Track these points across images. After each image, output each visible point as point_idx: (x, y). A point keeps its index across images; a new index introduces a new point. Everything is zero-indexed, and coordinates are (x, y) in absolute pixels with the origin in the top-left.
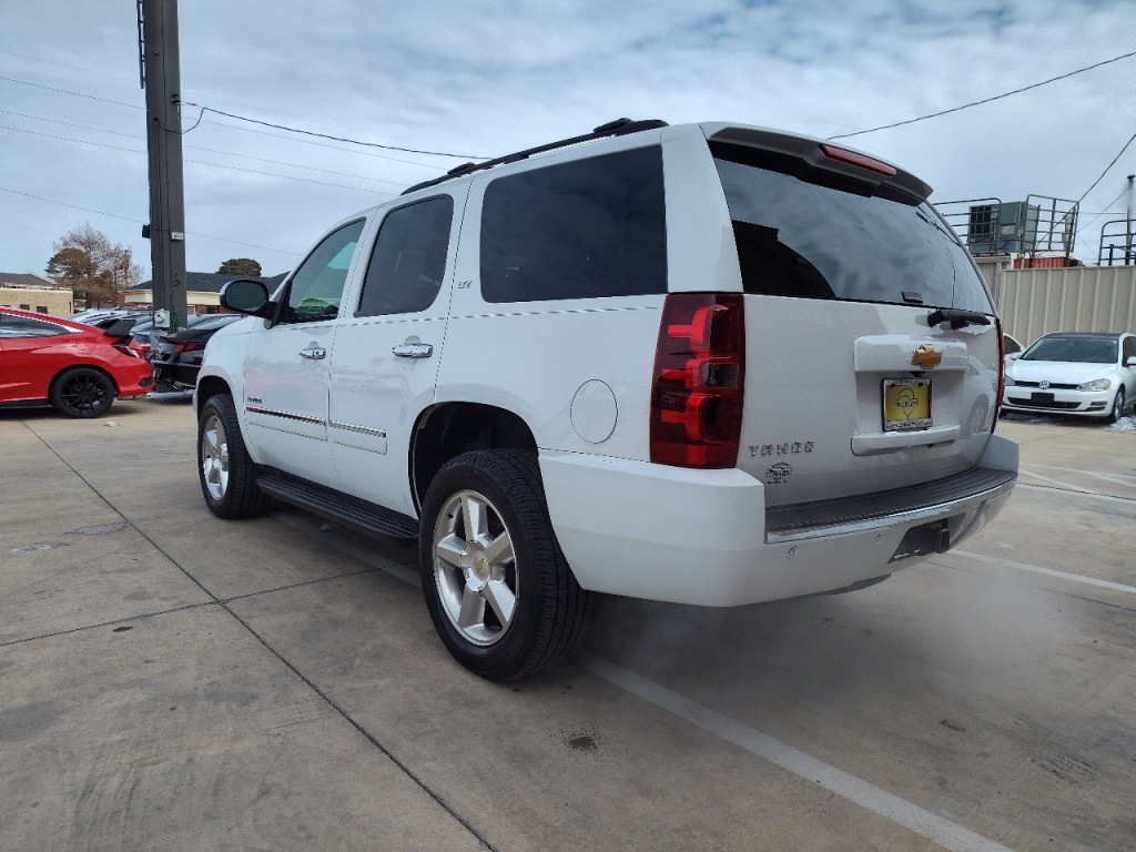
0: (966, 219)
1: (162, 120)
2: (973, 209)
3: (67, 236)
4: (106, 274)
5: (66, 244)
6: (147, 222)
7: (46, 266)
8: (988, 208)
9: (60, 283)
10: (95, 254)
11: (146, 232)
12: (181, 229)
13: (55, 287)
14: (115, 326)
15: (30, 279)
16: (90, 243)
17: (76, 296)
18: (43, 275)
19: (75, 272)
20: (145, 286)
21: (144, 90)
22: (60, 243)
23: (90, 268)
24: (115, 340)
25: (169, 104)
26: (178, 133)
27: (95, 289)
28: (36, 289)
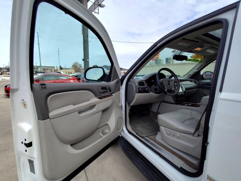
0: (165, 60)
1: (85, 40)
2: (166, 58)
3: (74, 63)
4: (79, 68)
5: (74, 64)
6: (83, 58)
7: (71, 67)
8: (168, 58)
9: (73, 69)
10: (77, 65)
11: (83, 60)
12: (88, 59)
13: (72, 70)
14: (78, 77)
15: (70, 69)
16: (77, 64)
17: (75, 71)
18: (71, 68)
19: (75, 68)
20: (83, 69)
21: (83, 35)
22: (73, 64)
23: (77, 67)
24: (78, 79)
25: (86, 37)
26: (88, 42)
27: (77, 70)
28: (70, 70)
